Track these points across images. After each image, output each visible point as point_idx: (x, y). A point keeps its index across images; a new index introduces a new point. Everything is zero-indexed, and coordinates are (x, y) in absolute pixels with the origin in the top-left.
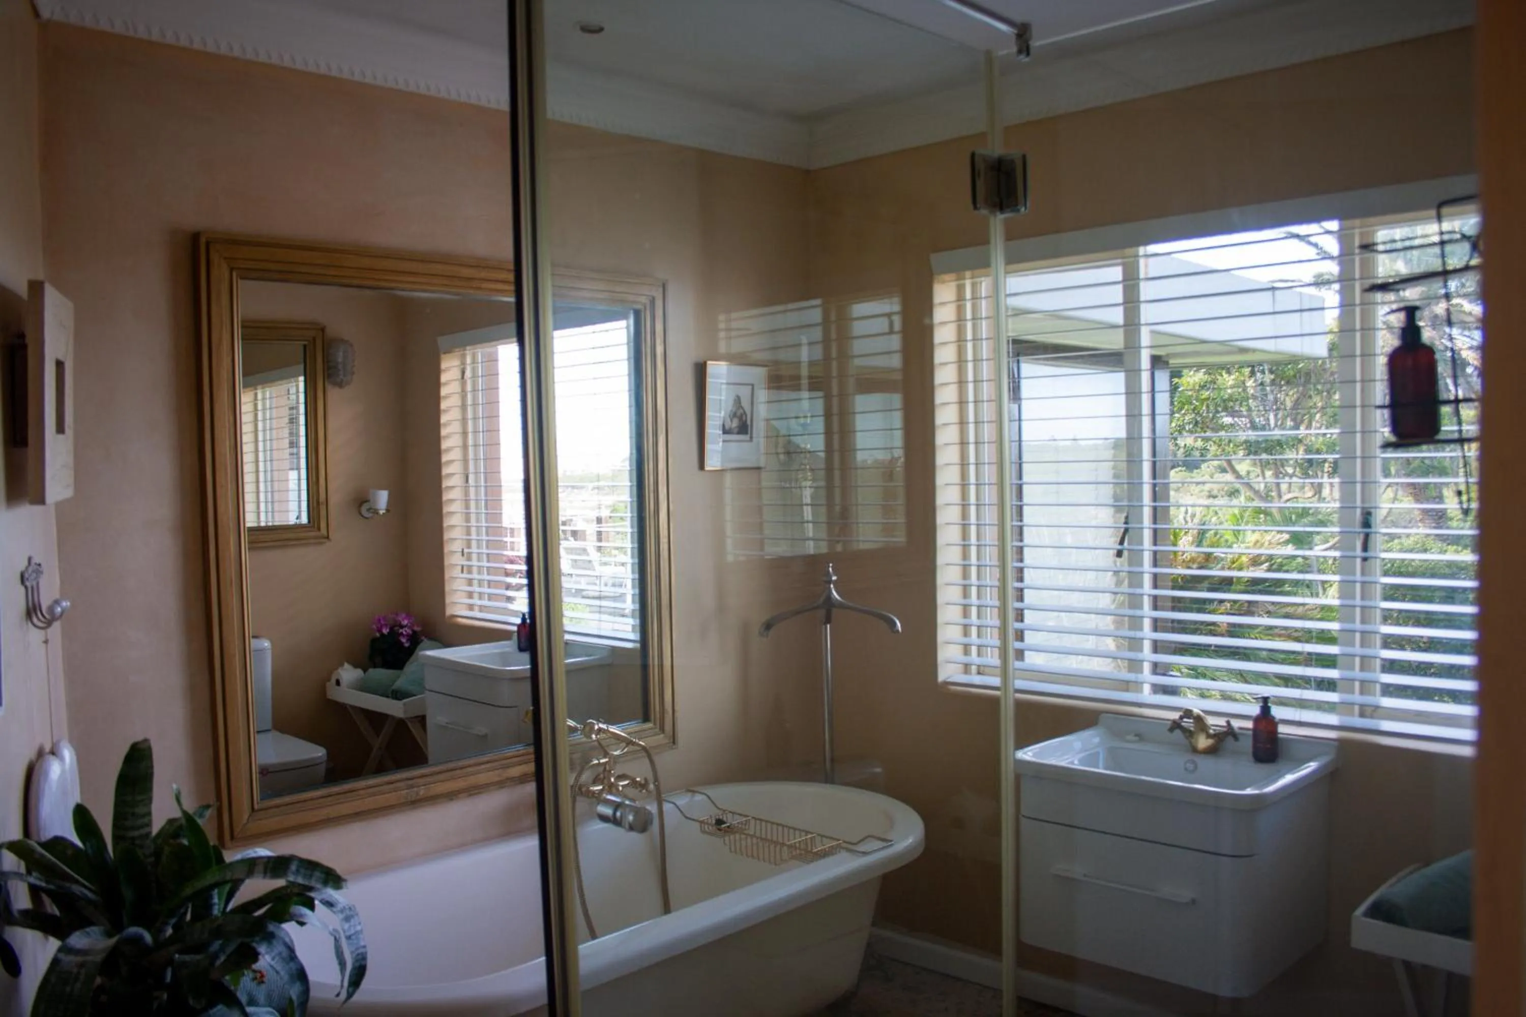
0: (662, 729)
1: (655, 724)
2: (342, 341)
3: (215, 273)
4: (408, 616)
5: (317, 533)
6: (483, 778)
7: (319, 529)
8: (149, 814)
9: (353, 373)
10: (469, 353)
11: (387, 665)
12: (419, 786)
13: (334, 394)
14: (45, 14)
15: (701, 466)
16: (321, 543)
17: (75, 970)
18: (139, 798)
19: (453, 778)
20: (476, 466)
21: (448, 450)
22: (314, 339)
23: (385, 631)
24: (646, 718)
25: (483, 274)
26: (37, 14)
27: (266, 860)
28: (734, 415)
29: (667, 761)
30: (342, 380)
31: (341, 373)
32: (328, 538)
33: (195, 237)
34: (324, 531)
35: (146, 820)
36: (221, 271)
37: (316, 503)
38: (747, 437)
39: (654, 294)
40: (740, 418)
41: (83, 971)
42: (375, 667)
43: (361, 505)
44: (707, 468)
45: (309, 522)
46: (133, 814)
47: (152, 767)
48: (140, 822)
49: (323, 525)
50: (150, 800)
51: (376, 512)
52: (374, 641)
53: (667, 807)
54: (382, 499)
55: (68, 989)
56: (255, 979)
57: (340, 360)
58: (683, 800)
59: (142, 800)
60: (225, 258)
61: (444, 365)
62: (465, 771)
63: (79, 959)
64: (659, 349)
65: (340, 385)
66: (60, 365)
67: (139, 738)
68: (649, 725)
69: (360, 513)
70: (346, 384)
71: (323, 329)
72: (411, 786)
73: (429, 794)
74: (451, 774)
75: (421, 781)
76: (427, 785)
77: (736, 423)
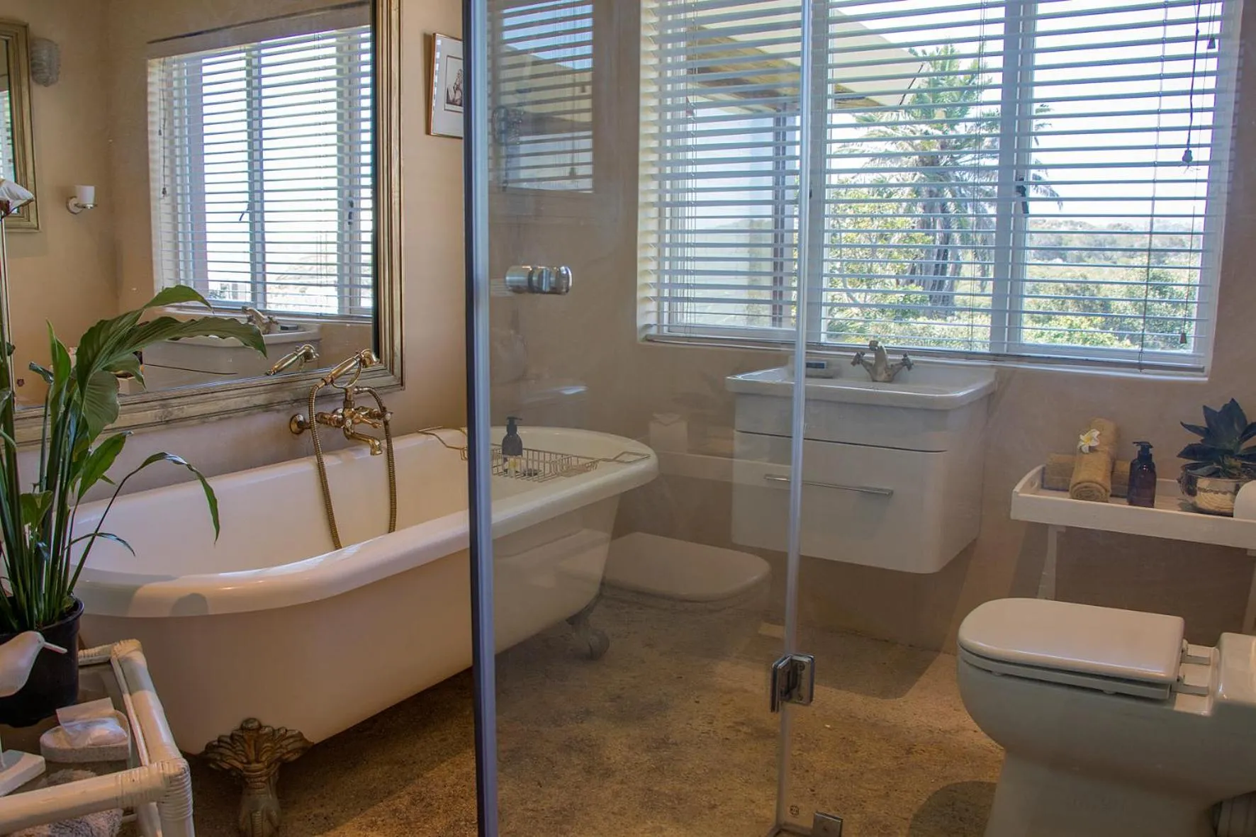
0: (392, 371)
2: (48, 41)
5: (26, 224)
6: (233, 403)
7: (30, 220)
9: (58, 73)
12: (173, 407)
13: (40, 93)
15: (428, 131)
16: (33, 234)
22: (17, 35)
28: (459, 89)
30: (48, 78)
31: (47, 70)
32: (38, 228)
34: (33, 222)
40: (463, 91)
43: (67, 200)
44: (433, 130)
49: (33, 216)
51: (84, 206)
54: (88, 194)
57: (44, 57)
64: (395, 14)
65: (46, 83)
68: (381, 366)
69: (68, 208)
70: (52, 83)
71: (26, 27)
72: (165, 406)
73: (182, 414)
74: (203, 397)
75: (175, 402)
76: (180, 406)
77: (458, 95)
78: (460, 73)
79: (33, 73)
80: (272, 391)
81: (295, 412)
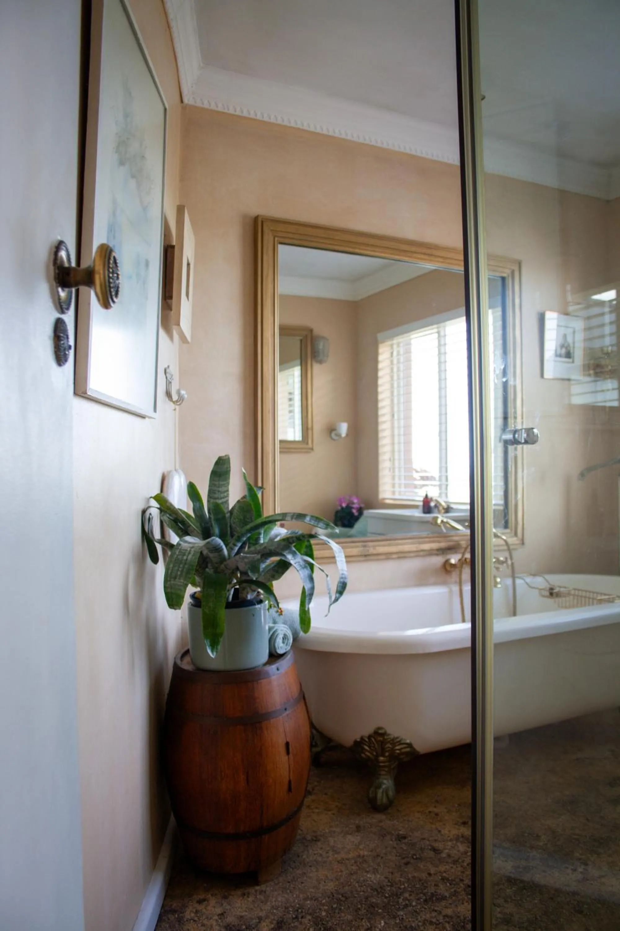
0: (516, 534)
1: (511, 530)
2: (323, 338)
3: (265, 238)
4: (357, 498)
5: (305, 446)
6: (407, 547)
7: (308, 444)
8: (228, 491)
9: (327, 356)
10: (395, 341)
11: (344, 526)
12: (369, 547)
13: (317, 368)
14: (186, 100)
15: (542, 375)
16: (309, 452)
17: (189, 549)
18: (221, 483)
19: (389, 545)
20: (399, 408)
21: (382, 400)
22: (307, 336)
23: (344, 505)
24: (506, 526)
25: (413, 249)
26: (182, 101)
27: (292, 514)
28: (562, 346)
29: (519, 555)
30: (322, 360)
31: (322, 355)
32: (312, 449)
33: (256, 219)
34: (310, 445)
35: (225, 494)
36: (268, 237)
37: (306, 429)
38: (570, 360)
39: (513, 268)
40: (566, 348)
41: (193, 550)
43: (331, 431)
44: (546, 376)
45: (302, 439)
46: (219, 491)
47: (230, 467)
48: (222, 495)
49: (310, 441)
50: (228, 483)
51: (339, 435)
52: (337, 512)
53: (518, 582)
54: (344, 428)
55: (185, 558)
56: (277, 612)
57: (321, 348)
58: (529, 579)
59: (224, 484)
60: (272, 230)
61: (381, 350)
62: (397, 541)
63: (191, 545)
64: (517, 301)
65: (320, 362)
66: (188, 264)
67: (223, 454)
68: (508, 531)
69: (331, 437)
70: (325, 362)
71: (311, 331)
72: (365, 546)
73: (375, 552)
74: (388, 542)
75: (371, 544)
76: (374, 547)
77: (564, 351)
78: (565, 336)
79: (314, 357)
80: (433, 542)
81: (448, 557)
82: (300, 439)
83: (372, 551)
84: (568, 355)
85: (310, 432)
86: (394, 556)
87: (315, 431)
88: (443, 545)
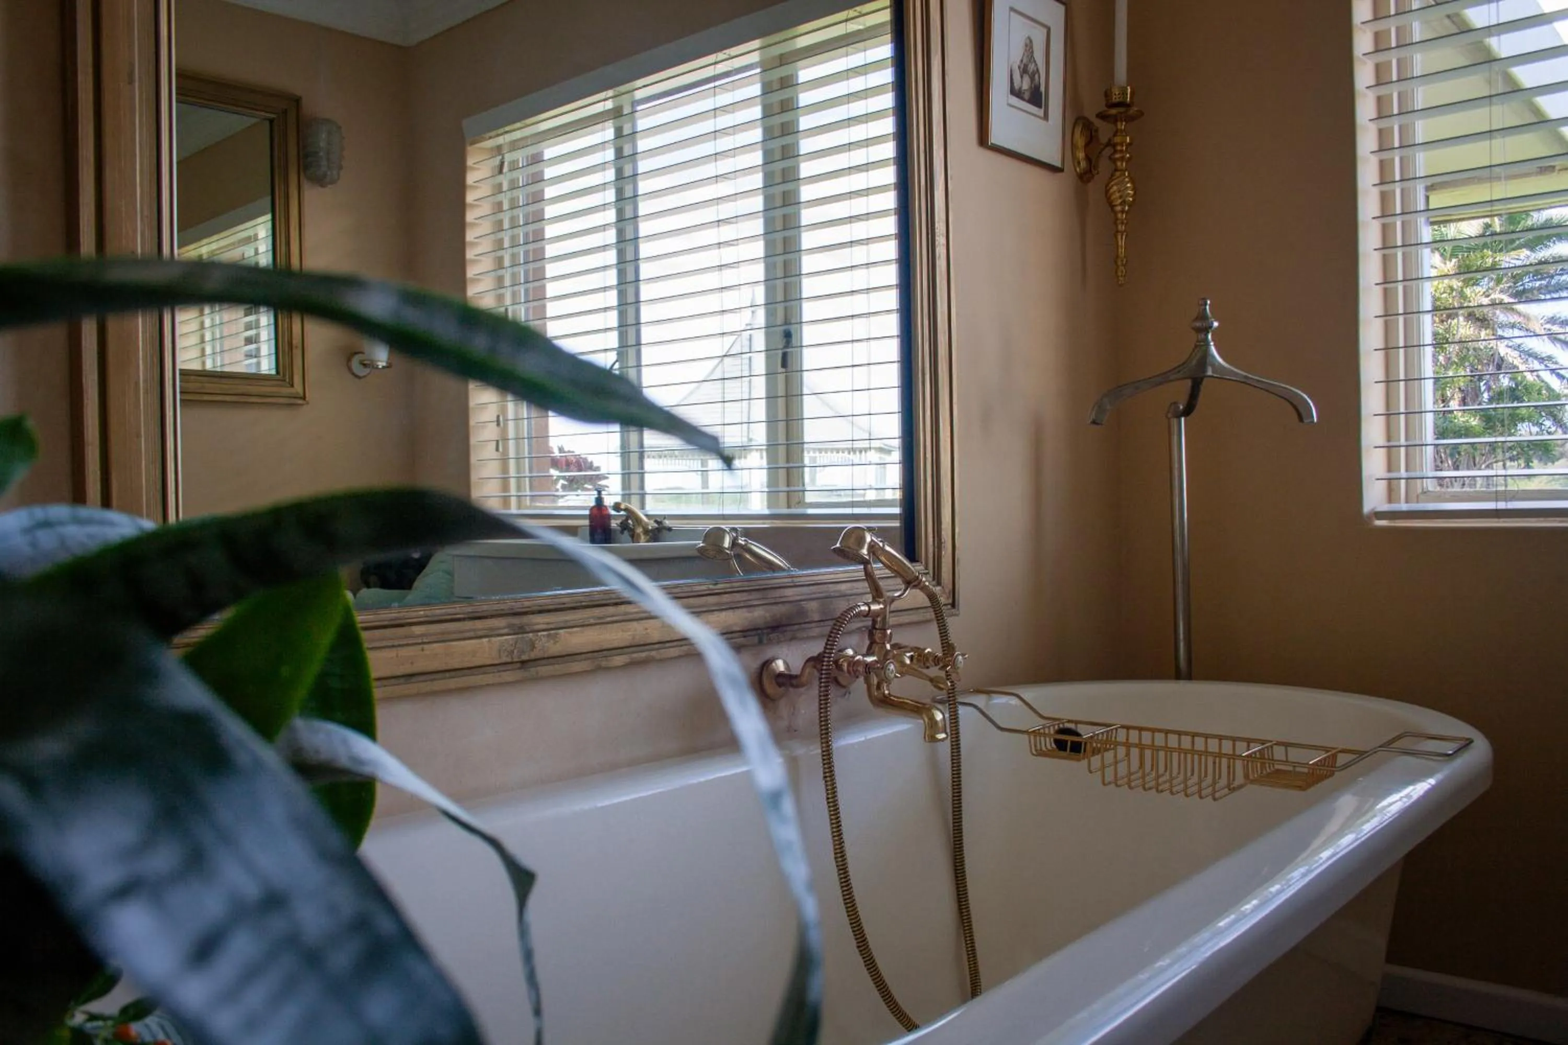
0: (938, 577)
1: (926, 567)
2: (328, 122)
5: (287, 391)
7: (292, 386)
9: (340, 168)
10: (505, 137)
13: (314, 197)
16: (297, 404)
22: (285, 112)
28: (1024, 70)
30: (325, 175)
31: (324, 163)
32: (304, 398)
34: (298, 388)
37: (287, 347)
38: (1040, 112)
40: (1032, 76)
42: (368, 587)
43: (349, 360)
45: (278, 372)
49: (297, 379)
51: (372, 366)
54: (381, 350)
57: (322, 144)
61: (471, 160)
65: (320, 181)
68: (919, 568)
69: (350, 369)
70: (333, 182)
71: (297, 101)
72: (521, 630)
73: (555, 648)
74: (597, 612)
75: (540, 620)
76: (552, 629)
77: (1025, 85)
78: (1029, 46)
79: (306, 168)
80: (732, 608)
81: (769, 653)
82: (273, 372)
83: (547, 646)
84: (1036, 97)
85: (297, 353)
86: (619, 660)
87: (310, 356)
88: (759, 615)
